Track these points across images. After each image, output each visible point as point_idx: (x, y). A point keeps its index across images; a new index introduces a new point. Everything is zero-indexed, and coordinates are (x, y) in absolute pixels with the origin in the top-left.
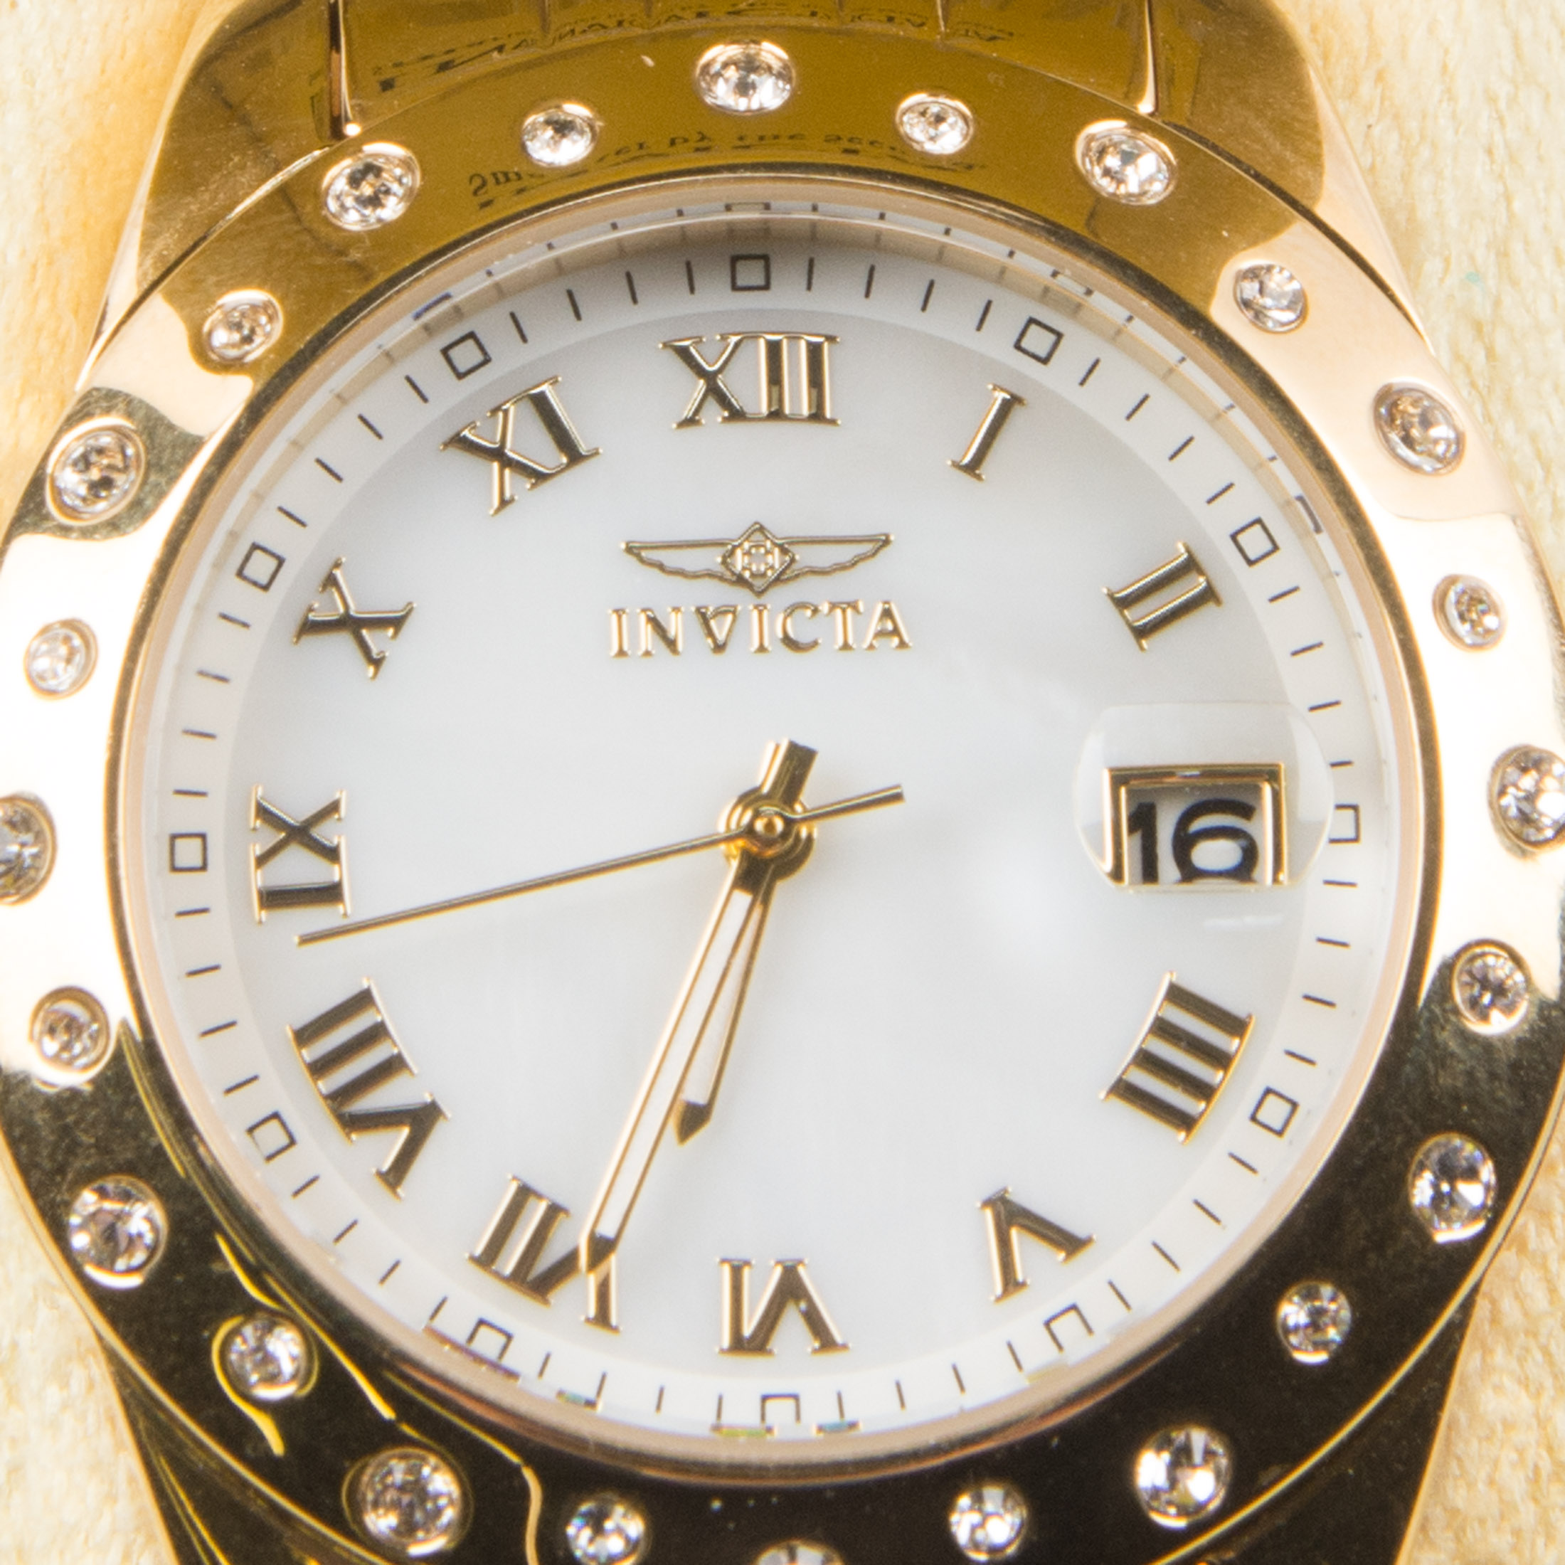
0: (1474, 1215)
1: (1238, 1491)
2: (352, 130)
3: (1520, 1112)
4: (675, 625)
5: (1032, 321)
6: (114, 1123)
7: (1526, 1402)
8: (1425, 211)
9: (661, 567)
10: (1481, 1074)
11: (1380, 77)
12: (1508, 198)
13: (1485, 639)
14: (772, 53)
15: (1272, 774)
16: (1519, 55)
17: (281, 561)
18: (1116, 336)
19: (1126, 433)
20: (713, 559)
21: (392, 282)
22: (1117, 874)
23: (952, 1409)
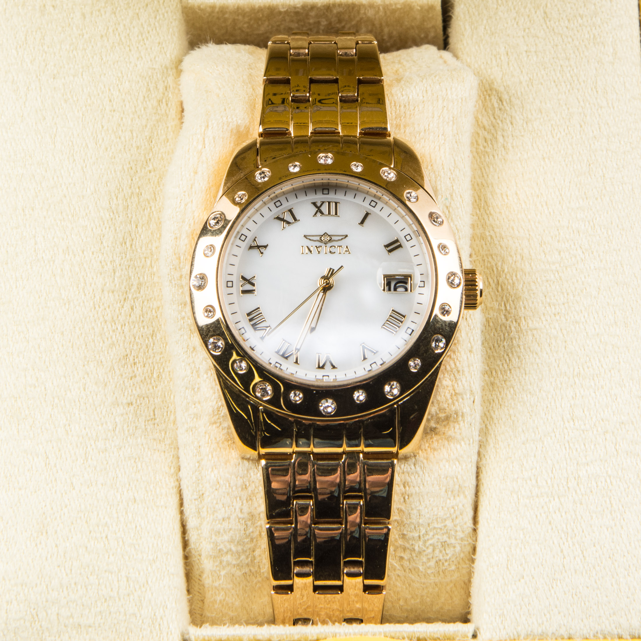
0: (442, 348)
1: (402, 392)
2: (260, 167)
3: (450, 331)
4: (311, 249)
5: (372, 201)
6: (216, 327)
7: (450, 383)
8: (439, 188)
9: (310, 240)
10: (444, 325)
11: (432, 165)
12: (453, 186)
13: (447, 253)
14: (330, 155)
15: (410, 276)
16: (455, 163)
17: (246, 237)
18: (386, 203)
19: (388, 219)
20: (318, 238)
21: (266, 191)
22: (384, 290)
23: (354, 377)
